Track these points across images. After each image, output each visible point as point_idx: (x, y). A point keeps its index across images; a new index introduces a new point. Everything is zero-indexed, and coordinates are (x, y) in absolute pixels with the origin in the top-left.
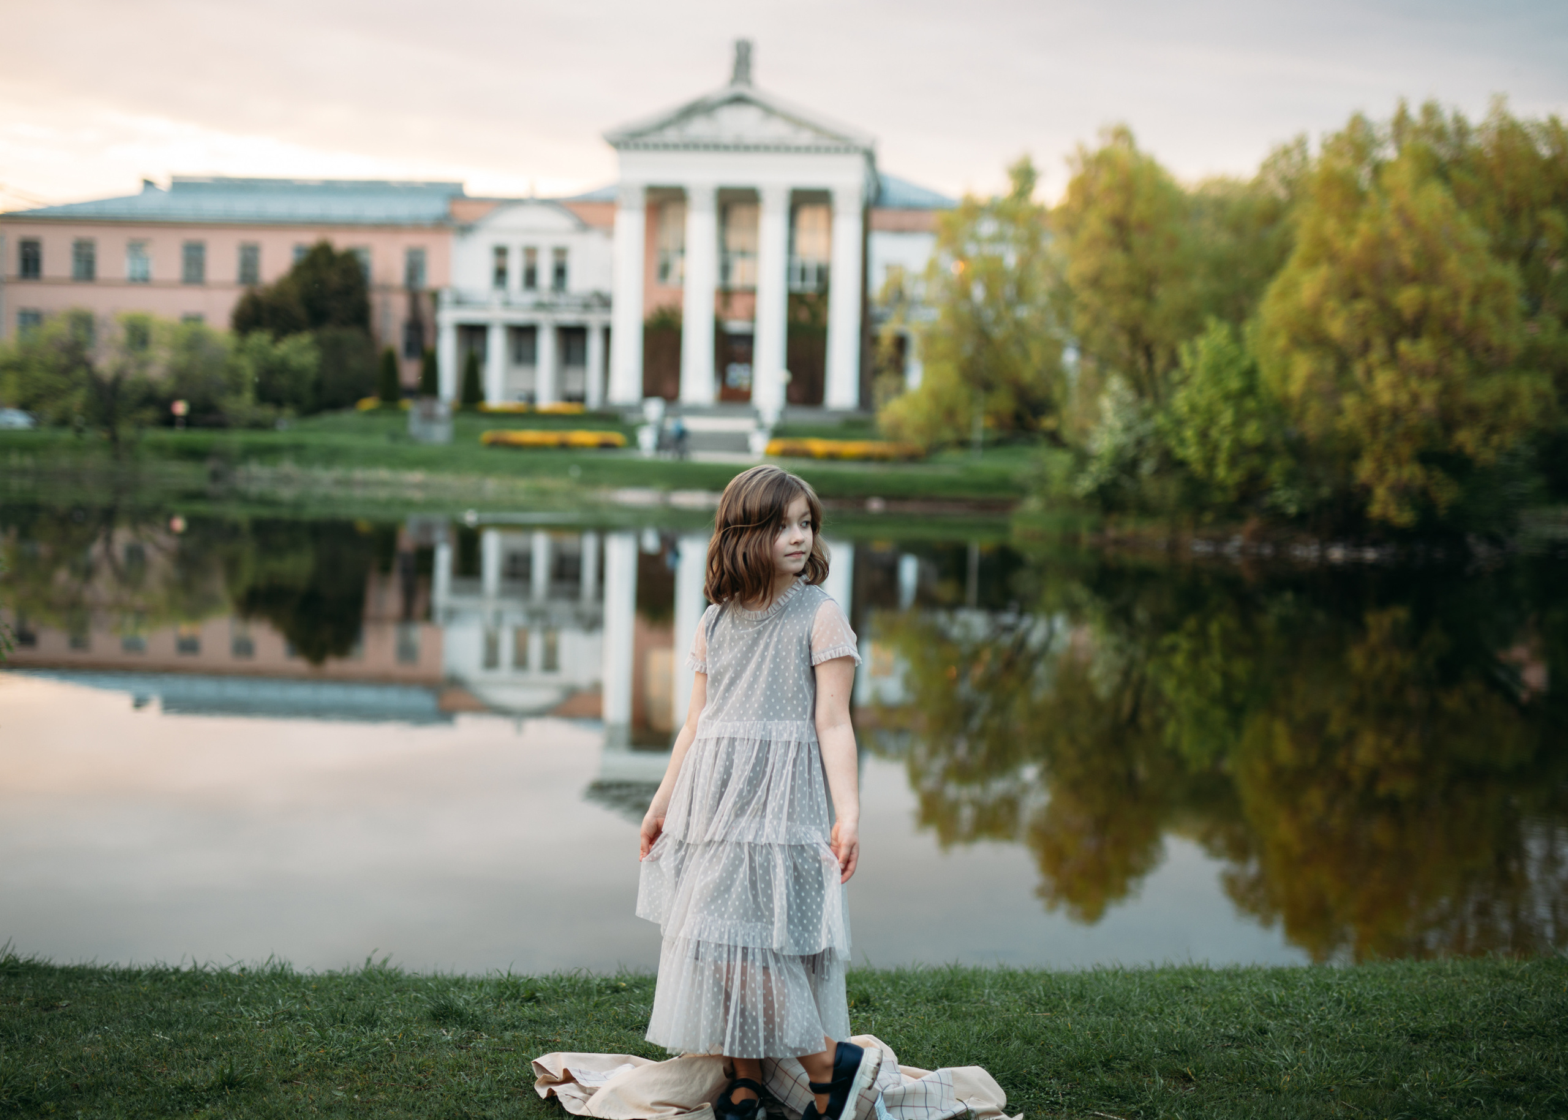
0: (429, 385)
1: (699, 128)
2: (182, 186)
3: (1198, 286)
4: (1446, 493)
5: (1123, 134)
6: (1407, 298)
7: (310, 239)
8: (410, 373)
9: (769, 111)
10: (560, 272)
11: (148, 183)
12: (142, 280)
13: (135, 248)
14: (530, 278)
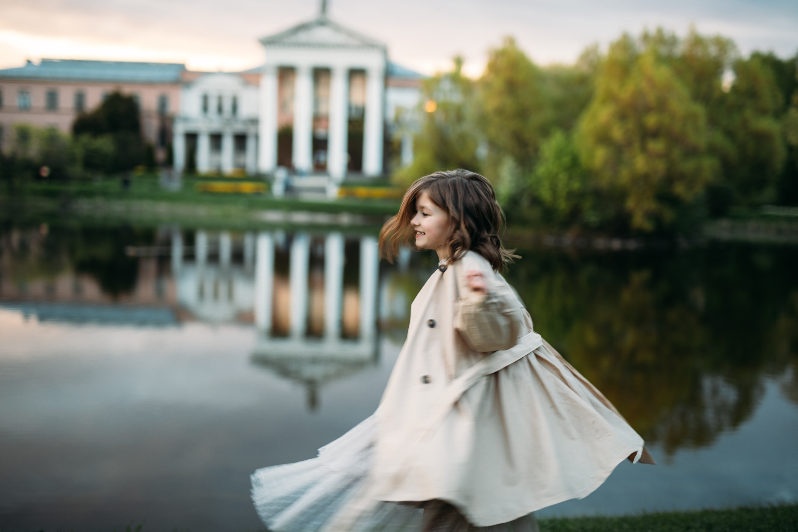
0: (170, 161)
1: (303, 37)
2: (46, 63)
3: (548, 114)
4: (669, 215)
5: (511, 41)
6: (651, 120)
7: (110, 89)
8: (161, 155)
9: (338, 28)
10: (235, 108)
11: (29, 62)
12: (25, 109)
13: (23, 93)
14: (220, 110)
